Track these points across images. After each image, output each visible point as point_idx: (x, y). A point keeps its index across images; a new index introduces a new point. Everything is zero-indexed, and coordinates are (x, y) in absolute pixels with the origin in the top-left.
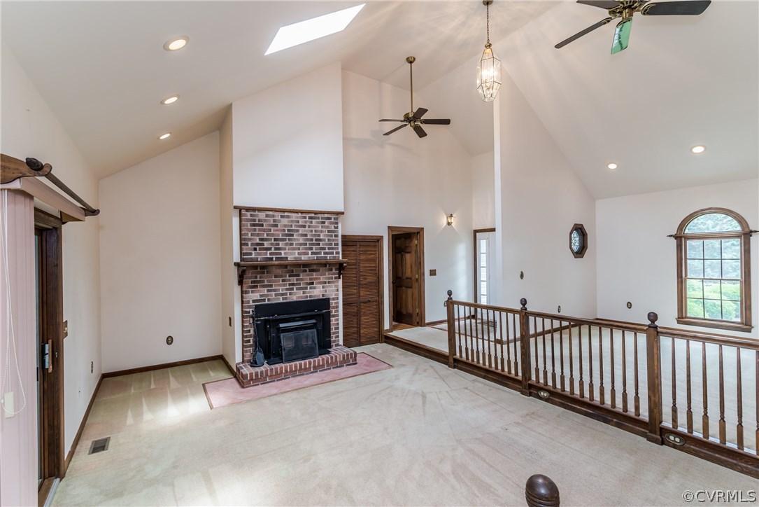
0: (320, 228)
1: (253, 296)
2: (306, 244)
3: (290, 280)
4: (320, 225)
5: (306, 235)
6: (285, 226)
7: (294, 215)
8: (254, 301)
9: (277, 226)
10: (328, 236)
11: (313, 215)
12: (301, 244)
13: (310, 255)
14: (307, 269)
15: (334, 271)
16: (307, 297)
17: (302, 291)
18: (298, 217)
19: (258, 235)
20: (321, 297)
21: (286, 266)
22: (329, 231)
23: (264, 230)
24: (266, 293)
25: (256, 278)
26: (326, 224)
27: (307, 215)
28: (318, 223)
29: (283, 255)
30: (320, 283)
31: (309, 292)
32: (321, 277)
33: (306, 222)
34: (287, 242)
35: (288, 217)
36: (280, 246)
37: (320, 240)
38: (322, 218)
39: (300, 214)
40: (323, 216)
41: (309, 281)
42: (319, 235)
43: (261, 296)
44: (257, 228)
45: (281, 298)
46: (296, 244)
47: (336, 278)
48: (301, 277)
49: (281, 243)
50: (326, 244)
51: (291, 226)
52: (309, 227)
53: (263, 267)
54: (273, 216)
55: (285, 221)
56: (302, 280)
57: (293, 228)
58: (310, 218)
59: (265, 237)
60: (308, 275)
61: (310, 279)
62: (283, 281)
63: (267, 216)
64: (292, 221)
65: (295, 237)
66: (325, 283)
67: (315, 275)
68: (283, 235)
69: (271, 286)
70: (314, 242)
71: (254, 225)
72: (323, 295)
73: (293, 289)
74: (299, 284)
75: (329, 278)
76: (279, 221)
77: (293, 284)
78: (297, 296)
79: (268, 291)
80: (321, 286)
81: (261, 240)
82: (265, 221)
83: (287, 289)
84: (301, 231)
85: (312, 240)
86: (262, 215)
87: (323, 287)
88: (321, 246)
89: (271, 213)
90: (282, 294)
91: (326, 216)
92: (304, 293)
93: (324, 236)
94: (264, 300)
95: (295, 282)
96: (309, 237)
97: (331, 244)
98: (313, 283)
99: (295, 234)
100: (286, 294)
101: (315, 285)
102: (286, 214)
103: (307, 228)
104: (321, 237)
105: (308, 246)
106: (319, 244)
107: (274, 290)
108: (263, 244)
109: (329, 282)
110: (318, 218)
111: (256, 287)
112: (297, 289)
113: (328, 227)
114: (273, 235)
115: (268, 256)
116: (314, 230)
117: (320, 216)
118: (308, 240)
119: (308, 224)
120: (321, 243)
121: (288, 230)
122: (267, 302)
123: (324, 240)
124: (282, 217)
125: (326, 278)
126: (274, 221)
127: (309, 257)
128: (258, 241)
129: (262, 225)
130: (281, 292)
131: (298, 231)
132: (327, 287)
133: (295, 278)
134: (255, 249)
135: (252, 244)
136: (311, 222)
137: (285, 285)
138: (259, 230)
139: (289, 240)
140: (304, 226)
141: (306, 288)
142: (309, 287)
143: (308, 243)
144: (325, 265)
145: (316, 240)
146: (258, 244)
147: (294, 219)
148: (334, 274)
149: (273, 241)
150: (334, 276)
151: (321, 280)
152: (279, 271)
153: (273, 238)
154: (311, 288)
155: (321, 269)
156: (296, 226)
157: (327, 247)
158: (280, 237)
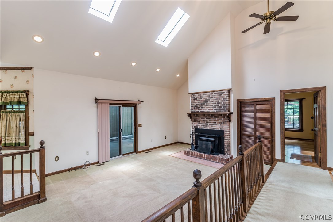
0: (219, 98)
1: (195, 125)
2: (213, 105)
3: (206, 120)
4: (219, 96)
5: (213, 101)
6: (205, 98)
7: (208, 93)
8: (195, 127)
9: (201, 99)
10: (223, 101)
11: (216, 92)
12: (211, 106)
13: (213, 110)
14: (213, 116)
15: (226, 118)
16: (213, 128)
17: (211, 126)
18: (209, 94)
19: (196, 103)
20: (220, 129)
21: (204, 115)
22: (223, 99)
23: (197, 101)
24: (198, 124)
25: (195, 118)
26: (222, 95)
27: (213, 93)
28: (218, 95)
29: (203, 110)
30: (219, 123)
31: (214, 126)
32: (220, 120)
33: (213, 96)
34: (205, 105)
35: (206, 94)
36: (203, 107)
37: (219, 103)
38: (220, 93)
39: (210, 93)
40: (220, 92)
41: (214, 122)
42: (219, 101)
43: (197, 125)
44: (195, 100)
45: (203, 127)
46: (209, 106)
47: (227, 121)
48: (211, 119)
49: (203, 105)
50: (222, 105)
51: (207, 98)
52: (214, 98)
53: (197, 115)
54: (201, 95)
55: (204, 96)
56: (211, 121)
57: (208, 99)
58: (215, 94)
59: (198, 103)
60: (214, 119)
61: (215, 121)
62: (204, 120)
63: (198, 95)
64: (207, 96)
65: (208, 102)
66: (222, 123)
67: (217, 119)
68: (204, 102)
69: (200, 122)
70: (216, 104)
71: (194, 99)
72: (221, 129)
73: (207, 124)
74: (210, 122)
75: (223, 121)
76: (203, 97)
77: (208, 122)
78: (209, 127)
79: (199, 124)
80: (220, 124)
81: (197, 104)
82: (198, 97)
83: (205, 124)
84: (211, 100)
85: (215, 103)
86: (197, 95)
87: (221, 125)
88: (220, 106)
89: (200, 94)
90: (204, 126)
91: (222, 91)
92: (212, 126)
93: (221, 101)
94: (197, 127)
95: (208, 121)
96: (214, 102)
97: (225, 105)
98: (216, 123)
99: (208, 101)
100: (205, 126)
101: (217, 124)
102: (205, 93)
103: (213, 98)
104: (220, 102)
105: (214, 106)
106: (219, 105)
107: (201, 124)
108: (197, 106)
109: (224, 123)
110: (218, 93)
111: (195, 122)
112: (209, 124)
113: (223, 97)
114: (200, 102)
115: (198, 110)
116: (216, 99)
117: (219, 92)
118: (213, 103)
119: (214, 96)
120: (220, 104)
121: (206, 100)
122: (198, 128)
123: (221, 103)
124: (204, 95)
125: (222, 121)
126: (201, 97)
127: (213, 111)
128: (196, 105)
129: (197, 99)
130: (203, 125)
131: (209, 100)
132: (223, 125)
133: (208, 120)
134: (195, 108)
135: (194, 106)
136: (215, 95)
137: (204, 122)
138: (196, 101)
139: (206, 104)
140: (212, 98)
141: (213, 124)
142: (214, 124)
143: (214, 105)
144: (221, 115)
145: (217, 103)
146: (196, 106)
147: (208, 95)
148: (226, 119)
149: (200, 105)
150: (226, 120)
151: (220, 122)
152: (202, 117)
153: (200, 103)
154: (215, 125)
155: (219, 116)
156: (209, 98)
157: (222, 106)
158: (203, 103)
